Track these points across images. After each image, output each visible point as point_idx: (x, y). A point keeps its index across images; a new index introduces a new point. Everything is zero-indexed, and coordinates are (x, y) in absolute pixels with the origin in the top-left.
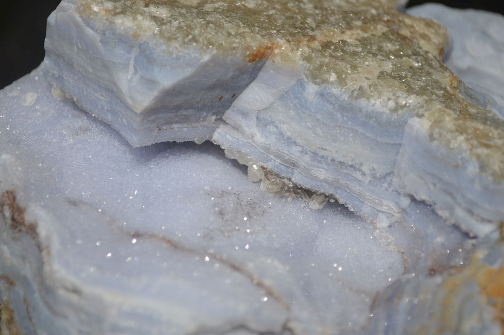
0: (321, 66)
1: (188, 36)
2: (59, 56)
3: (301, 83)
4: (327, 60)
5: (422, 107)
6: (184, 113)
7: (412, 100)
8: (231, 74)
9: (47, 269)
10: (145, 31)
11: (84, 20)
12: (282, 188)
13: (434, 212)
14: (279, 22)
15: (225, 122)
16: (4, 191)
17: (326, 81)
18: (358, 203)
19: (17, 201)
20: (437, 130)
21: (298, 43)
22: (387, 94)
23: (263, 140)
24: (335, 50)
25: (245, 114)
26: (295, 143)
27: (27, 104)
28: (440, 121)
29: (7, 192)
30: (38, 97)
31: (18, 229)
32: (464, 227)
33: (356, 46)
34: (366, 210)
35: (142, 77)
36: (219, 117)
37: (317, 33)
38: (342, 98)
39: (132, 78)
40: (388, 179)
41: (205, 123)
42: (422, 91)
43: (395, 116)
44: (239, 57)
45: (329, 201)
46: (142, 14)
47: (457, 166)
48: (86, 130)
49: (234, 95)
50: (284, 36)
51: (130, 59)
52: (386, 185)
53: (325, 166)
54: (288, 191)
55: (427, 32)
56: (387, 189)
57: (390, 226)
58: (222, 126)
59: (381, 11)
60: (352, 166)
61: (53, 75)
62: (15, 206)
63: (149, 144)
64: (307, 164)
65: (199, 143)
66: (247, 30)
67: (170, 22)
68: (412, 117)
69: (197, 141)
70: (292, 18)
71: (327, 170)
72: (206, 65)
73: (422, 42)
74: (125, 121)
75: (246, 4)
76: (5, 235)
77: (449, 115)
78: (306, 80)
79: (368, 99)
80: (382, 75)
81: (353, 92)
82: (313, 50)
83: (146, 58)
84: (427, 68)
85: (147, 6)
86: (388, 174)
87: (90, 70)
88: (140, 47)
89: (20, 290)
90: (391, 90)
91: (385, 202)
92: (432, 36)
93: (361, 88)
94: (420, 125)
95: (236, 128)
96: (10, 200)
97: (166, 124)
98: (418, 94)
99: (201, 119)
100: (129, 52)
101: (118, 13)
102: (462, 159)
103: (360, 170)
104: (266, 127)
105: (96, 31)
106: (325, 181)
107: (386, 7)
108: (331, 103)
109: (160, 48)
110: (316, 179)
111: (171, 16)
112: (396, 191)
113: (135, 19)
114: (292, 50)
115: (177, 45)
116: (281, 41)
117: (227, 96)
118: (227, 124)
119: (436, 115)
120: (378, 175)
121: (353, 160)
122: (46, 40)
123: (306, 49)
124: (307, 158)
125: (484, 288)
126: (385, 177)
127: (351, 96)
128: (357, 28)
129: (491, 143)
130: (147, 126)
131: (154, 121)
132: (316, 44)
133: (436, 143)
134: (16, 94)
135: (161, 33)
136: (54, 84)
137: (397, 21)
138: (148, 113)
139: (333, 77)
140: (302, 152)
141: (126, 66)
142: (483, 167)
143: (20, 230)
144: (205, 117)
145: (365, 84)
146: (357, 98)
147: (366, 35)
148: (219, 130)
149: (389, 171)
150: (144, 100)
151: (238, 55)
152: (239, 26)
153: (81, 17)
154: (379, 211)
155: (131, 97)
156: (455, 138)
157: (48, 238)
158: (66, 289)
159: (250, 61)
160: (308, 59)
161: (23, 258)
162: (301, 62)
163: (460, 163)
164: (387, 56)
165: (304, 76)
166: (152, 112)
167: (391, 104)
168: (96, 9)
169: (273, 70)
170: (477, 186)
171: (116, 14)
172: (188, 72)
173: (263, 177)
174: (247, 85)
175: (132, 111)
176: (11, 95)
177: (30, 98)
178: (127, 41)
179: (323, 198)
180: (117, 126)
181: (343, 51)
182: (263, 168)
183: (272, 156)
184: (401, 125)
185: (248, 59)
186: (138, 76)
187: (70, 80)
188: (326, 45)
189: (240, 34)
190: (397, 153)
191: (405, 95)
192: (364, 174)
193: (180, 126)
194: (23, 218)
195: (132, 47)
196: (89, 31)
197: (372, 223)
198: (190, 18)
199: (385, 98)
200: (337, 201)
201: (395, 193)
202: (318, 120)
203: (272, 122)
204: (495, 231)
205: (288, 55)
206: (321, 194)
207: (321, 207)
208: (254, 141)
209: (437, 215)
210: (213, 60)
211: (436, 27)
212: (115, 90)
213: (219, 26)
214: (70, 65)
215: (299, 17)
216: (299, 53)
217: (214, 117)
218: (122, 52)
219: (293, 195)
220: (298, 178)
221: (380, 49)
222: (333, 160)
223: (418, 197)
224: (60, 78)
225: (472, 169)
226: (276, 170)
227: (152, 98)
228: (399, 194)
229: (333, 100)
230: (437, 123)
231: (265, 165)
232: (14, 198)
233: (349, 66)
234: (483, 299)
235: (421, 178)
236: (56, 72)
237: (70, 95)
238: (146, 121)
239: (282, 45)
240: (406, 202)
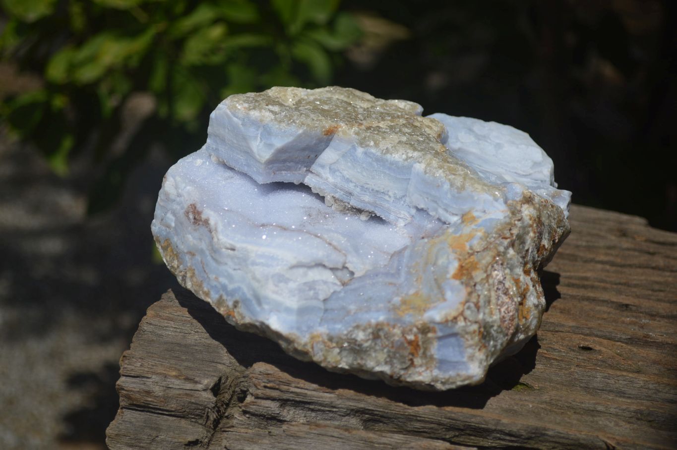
0: (365, 137)
1: (290, 120)
2: (216, 136)
3: (354, 148)
4: (368, 134)
5: (421, 157)
6: (288, 165)
7: (416, 154)
8: (315, 142)
9: (215, 240)
10: (267, 118)
11: (232, 113)
12: (345, 208)
13: (428, 214)
14: (342, 116)
15: (311, 172)
16: (189, 205)
17: (368, 146)
18: (387, 214)
19: (197, 208)
20: (428, 168)
21: (352, 126)
22: (401, 151)
23: (333, 181)
24: (374, 130)
25: (323, 167)
26: (351, 181)
27: (197, 165)
28: (430, 164)
29: (191, 205)
30: (203, 161)
31: (197, 224)
32: (443, 219)
33: (386, 129)
34: (392, 217)
35: (265, 143)
36: (308, 169)
37: (364, 122)
38: (377, 154)
39: (259, 144)
40: (403, 199)
41: (300, 172)
42: (422, 150)
43: (406, 163)
44: (318, 132)
45: (372, 216)
46: (264, 109)
47: (439, 186)
48: (232, 177)
49: (316, 156)
50: (344, 121)
51: (258, 134)
52: (402, 202)
53: (368, 194)
54: (348, 210)
55: (430, 125)
56: (403, 205)
57: (405, 225)
58: (310, 174)
59: (404, 113)
60: (383, 193)
61: (213, 148)
62: (196, 212)
63: (269, 182)
64: (358, 193)
65: (297, 184)
66: (323, 118)
67: (280, 113)
68: (415, 163)
69: (296, 183)
70: (350, 114)
71: (370, 196)
72: (300, 136)
73: (427, 129)
74: (255, 169)
75: (323, 108)
76: (190, 228)
77: (435, 160)
78: (357, 145)
79: (391, 154)
80: (400, 142)
81: (383, 150)
82: (361, 129)
83: (267, 132)
84: (427, 141)
85: (267, 105)
86: (404, 196)
87: (235, 142)
88: (264, 127)
89: (198, 258)
90: (403, 149)
91: (402, 212)
92: (433, 127)
93: (387, 149)
94: (420, 167)
95: (318, 175)
96: (193, 209)
97: (278, 171)
98: (419, 151)
99: (298, 169)
100: (257, 130)
101: (251, 109)
102: (441, 182)
103: (387, 195)
104: (334, 173)
105: (239, 119)
106: (369, 203)
107: (407, 112)
108: (371, 158)
109: (275, 127)
110: (363, 201)
111: (281, 110)
112: (408, 206)
113: (260, 112)
114: (349, 129)
115: (284, 125)
116: (342, 124)
117: (312, 156)
118: (313, 173)
119: (428, 161)
120: (398, 197)
121: (384, 189)
122: (209, 128)
123: (357, 129)
124: (358, 190)
125: (451, 245)
126: (401, 198)
127: (382, 153)
128: (388, 120)
129: (457, 173)
130: (268, 171)
131: (271, 168)
132: (363, 127)
133: (428, 175)
134: (190, 160)
135: (276, 119)
136: (213, 154)
137: (412, 119)
138: (269, 162)
139: (372, 143)
140: (355, 186)
141: (256, 138)
142: (452, 185)
143: (199, 224)
144: (300, 168)
145: (389, 146)
146: (385, 154)
147: (392, 124)
148: (308, 177)
149: (404, 194)
150: (266, 155)
151: (318, 131)
152: (319, 116)
153: (231, 112)
154: (399, 218)
155: (259, 155)
156: (437, 171)
157: (216, 224)
158: (227, 249)
159: (325, 135)
160: (357, 134)
161: (200, 239)
162: (354, 136)
163: (440, 184)
164: (404, 134)
165: (355, 144)
166: (271, 162)
167: (404, 156)
168: (239, 107)
169: (338, 140)
170: (449, 196)
171: (250, 110)
172: (291, 139)
173: (333, 203)
174: (324, 150)
175: (259, 162)
176: (187, 161)
177: (199, 162)
178: (257, 124)
179: (368, 213)
180: (250, 173)
181: (378, 131)
182: (333, 197)
183: (338, 190)
184: (410, 168)
185: (324, 133)
186: (263, 143)
187: (223, 149)
188: (368, 128)
189: (319, 120)
190: (408, 184)
191: (412, 152)
192: (390, 197)
193: (286, 172)
194: (201, 217)
195: (259, 127)
196: (235, 119)
197: (395, 225)
198: (291, 111)
199: (400, 153)
200: (376, 215)
201: (407, 207)
202: (363, 167)
203: (338, 170)
204: (459, 219)
205: (346, 132)
206: (367, 211)
207: (367, 219)
208: (328, 182)
209: (429, 215)
210: (304, 133)
211: (436, 122)
212: (249, 151)
213: (307, 116)
214: (223, 140)
215: (354, 114)
216: (353, 131)
217: (305, 169)
218: (254, 130)
219: (351, 212)
220: (354, 203)
221: (400, 131)
222: (373, 190)
223: (420, 207)
224: (217, 150)
225: (446, 186)
226: (341, 198)
227: (271, 153)
228: (410, 207)
229: (371, 156)
230: (428, 165)
231: (335, 196)
232: (195, 208)
233: (380, 137)
234: (450, 250)
235: (421, 196)
236: (214, 146)
237: (222, 159)
238: (267, 168)
239: (343, 126)
240: (413, 211)
